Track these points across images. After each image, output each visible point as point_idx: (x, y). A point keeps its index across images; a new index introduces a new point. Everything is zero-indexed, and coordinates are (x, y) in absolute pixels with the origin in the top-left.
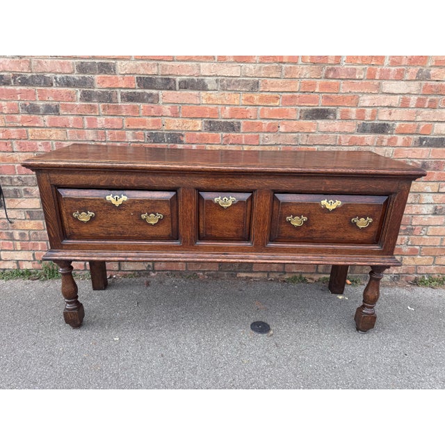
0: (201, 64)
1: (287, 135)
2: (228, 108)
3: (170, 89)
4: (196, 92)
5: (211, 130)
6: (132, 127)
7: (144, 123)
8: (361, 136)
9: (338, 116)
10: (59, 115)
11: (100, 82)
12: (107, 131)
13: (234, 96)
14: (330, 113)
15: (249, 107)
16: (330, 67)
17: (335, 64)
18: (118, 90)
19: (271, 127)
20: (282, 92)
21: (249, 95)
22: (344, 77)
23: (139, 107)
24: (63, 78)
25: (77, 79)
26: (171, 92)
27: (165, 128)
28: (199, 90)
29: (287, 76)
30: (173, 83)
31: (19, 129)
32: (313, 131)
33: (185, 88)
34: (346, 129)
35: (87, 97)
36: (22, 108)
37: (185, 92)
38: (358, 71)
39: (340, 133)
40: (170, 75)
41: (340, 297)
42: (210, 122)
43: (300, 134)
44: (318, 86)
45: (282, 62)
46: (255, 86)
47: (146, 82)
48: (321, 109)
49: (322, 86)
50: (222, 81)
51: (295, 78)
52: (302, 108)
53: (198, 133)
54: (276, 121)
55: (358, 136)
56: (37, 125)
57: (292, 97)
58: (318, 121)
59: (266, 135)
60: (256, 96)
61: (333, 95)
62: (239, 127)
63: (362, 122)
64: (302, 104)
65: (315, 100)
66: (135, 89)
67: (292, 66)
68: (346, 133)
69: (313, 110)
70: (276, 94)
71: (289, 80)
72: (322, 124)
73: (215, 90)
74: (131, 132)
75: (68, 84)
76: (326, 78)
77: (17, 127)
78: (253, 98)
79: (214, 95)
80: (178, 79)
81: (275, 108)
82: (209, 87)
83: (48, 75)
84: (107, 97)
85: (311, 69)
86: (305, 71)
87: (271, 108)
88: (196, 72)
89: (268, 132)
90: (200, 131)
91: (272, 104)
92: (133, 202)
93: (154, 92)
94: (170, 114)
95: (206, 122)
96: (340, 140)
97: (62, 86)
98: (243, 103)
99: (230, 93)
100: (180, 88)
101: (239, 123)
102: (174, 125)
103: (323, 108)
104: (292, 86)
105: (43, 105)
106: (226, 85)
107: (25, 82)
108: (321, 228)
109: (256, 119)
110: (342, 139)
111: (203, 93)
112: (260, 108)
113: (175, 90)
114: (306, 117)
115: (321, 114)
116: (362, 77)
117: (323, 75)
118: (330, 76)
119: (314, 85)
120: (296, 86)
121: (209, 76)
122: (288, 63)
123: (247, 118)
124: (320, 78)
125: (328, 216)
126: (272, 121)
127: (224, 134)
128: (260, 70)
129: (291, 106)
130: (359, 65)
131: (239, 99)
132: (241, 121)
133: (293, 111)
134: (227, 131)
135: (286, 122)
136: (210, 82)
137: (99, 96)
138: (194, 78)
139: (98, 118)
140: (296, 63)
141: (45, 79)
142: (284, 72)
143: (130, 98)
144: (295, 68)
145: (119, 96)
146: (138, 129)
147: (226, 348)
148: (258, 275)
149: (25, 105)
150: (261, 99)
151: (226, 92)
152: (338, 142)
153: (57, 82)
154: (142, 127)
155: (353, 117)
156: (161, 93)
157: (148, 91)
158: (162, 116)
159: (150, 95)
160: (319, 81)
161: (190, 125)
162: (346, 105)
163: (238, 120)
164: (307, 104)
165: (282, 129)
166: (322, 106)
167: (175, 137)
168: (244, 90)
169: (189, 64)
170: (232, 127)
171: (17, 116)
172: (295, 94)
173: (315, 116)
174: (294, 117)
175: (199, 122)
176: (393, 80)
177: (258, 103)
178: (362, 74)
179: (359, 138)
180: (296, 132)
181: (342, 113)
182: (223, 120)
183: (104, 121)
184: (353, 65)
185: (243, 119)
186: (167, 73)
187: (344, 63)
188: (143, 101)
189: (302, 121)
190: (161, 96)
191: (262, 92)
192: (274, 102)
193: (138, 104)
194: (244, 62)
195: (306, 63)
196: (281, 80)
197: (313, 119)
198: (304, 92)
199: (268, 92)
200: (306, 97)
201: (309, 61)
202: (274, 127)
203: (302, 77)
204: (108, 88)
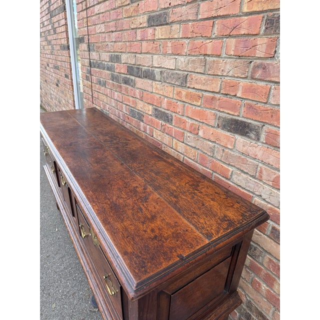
0: (154, 56)
1: (205, 141)
2: (166, 99)
3: (139, 77)
4: (150, 81)
5: (157, 116)
6: (125, 103)
7: (129, 100)
9: (263, 137)
10: (106, 87)
11: (116, 68)
12: (118, 103)
13: (170, 88)
14: (251, 130)
15: (179, 102)
16: (259, 61)
17: (267, 58)
18: (121, 75)
19: (193, 128)
20: (206, 91)
23: (128, 89)
24: (107, 65)
25: (110, 65)
26: (140, 79)
27: (137, 107)
28: (152, 80)
29: (209, 73)
30: (140, 71)
31: (97, 93)
32: (230, 147)
33: (146, 77)
35: (113, 78)
37: (146, 80)
39: (262, 162)
40: (140, 65)
42: (156, 109)
43: (216, 146)
44: (241, 88)
45: (207, 55)
46: (184, 81)
47: (131, 70)
48: (242, 122)
50: (164, 73)
51: (218, 75)
52: (221, 114)
53: (150, 117)
56: (101, 92)
57: (213, 98)
60: (184, 92)
61: (259, 105)
62: (172, 120)
64: (221, 110)
65: (234, 107)
66: (126, 74)
67: (215, 59)
69: (232, 120)
70: (199, 93)
71: (211, 77)
72: (240, 141)
73: (160, 81)
74: (125, 106)
76: (252, 78)
77: (97, 91)
78: (182, 93)
79: (159, 85)
81: (197, 108)
82: (157, 78)
84: (118, 79)
85: (236, 64)
86: (228, 67)
87: (194, 107)
89: (190, 132)
91: (194, 103)
93: (134, 78)
94: (139, 97)
96: (261, 172)
98: (175, 97)
99: (168, 85)
100: (144, 76)
101: (172, 116)
102: (140, 106)
103: (245, 120)
104: (214, 85)
105: (102, 81)
109: (183, 116)
110: (264, 172)
111: (154, 83)
112: (187, 105)
114: (224, 127)
115: (241, 128)
117: (249, 74)
118: (257, 76)
119: (234, 86)
120: (216, 86)
121: (158, 68)
122: (212, 56)
123: (177, 113)
124: (246, 78)
126: (194, 122)
127: (163, 123)
128: (188, 63)
129: (211, 108)
131: (173, 92)
132: (174, 114)
133: (212, 116)
135: (205, 127)
136: (157, 73)
138: (150, 69)
140: (219, 56)
142: (207, 66)
143: (125, 81)
144: (218, 62)
145: (122, 79)
149: (99, 79)
150: (187, 95)
152: (257, 174)
153: (105, 67)
156: (136, 79)
159: (132, 80)
160: (243, 83)
161: (147, 108)
164: (226, 111)
166: (243, 117)
168: (177, 83)
169: (148, 56)
170: (167, 118)
171: (97, 85)
172: (216, 95)
173: (234, 128)
174: (212, 123)
180: (212, 142)
181: (269, 133)
182: (163, 110)
183: (117, 95)
185: (174, 112)
186: (138, 63)
188: (129, 84)
189: (220, 131)
190: (136, 82)
191: (189, 87)
192: (196, 101)
193: (128, 86)
194: (178, 55)
195: (230, 57)
196: (204, 77)
197: (231, 132)
198: (227, 95)
199: (194, 88)
200: (226, 101)
201: (232, 53)
202: (195, 129)
203: (225, 74)
204: (118, 73)
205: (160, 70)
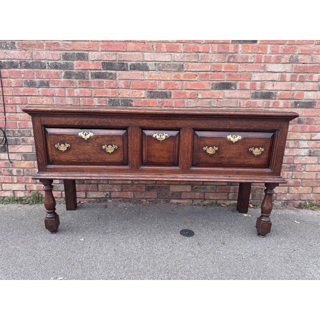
0: (145, 54)
1: (203, 100)
2: (163, 82)
3: (124, 70)
4: (142, 72)
5: (152, 97)
6: (98, 96)
7: (106, 93)
8: (255, 101)
9: (238, 87)
10: (49, 87)
11: (77, 66)
12: (81, 98)
13: (166, 74)
14: (232, 85)
15: (177, 82)
16: (231, 55)
17: (234, 53)
18: (89, 71)
19: (192, 95)
20: (200, 71)
21: (177, 73)
22: (240, 62)
23: (103, 82)
24: (53, 63)
25: (62, 63)
26: (124, 72)
27: (120, 96)
28: (144, 70)
29: (202, 61)
30: (126, 66)
31: (22, 97)
32: (221, 97)
33: (134, 69)
34: (244, 96)
35: (68, 75)
36: (25, 83)
37: (134, 72)
38: (249, 57)
39: (240, 98)
40: (124, 61)
41: (245, 215)
42: (151, 92)
43: (212, 100)
44: (223, 67)
45: (198, 52)
46: (180, 68)
47: (108, 65)
48: (226, 83)
49: (226, 67)
50: (158, 64)
51: (208, 62)
52: (213, 82)
53: (142, 99)
54: (195, 91)
55: (252, 101)
56: (34, 94)
57: (206, 75)
58: (224, 91)
59: (189, 100)
60: (182, 75)
61: (234, 73)
62: (170, 95)
63: (254, 91)
64: (213, 80)
65: (221, 77)
66: (100, 70)
67: (205, 54)
68: (244, 99)
69: (221, 83)
70: (195, 73)
71: (204, 64)
72: (227, 92)
73: (154, 70)
74: (97, 99)
75: (56, 67)
76: (228, 62)
77: (21, 96)
78: (180, 76)
79: (153, 74)
80: (129, 63)
81: (194, 82)
82: (150, 68)
83: (43, 61)
84: (81, 76)
85: (218, 56)
86: (214, 58)
87: (192, 82)
88: (141, 59)
89: (190, 98)
90: (144, 98)
91: (192, 79)
92: (97, 137)
93: (113, 72)
94: (123, 87)
95: (148, 92)
96: (240, 103)
97: (52, 68)
98: (173, 79)
99: (164, 72)
100: (131, 69)
101: (170, 92)
102: (126, 94)
103: (228, 82)
104: (206, 67)
105: (39, 81)
106: (162, 67)
107: (27, 66)
108: (228, 155)
109: (182, 90)
110: (241, 103)
111: (146, 73)
112: (185, 82)
113: (128, 71)
114: (216, 88)
115: (226, 86)
116: (252, 61)
117: (227, 60)
118: (231, 60)
119: (220, 67)
120: (208, 67)
121: (151, 61)
122: (203, 52)
123: (176, 89)
124: (225, 62)
125: (232, 146)
126: (193, 91)
127: (160, 100)
128: (184, 57)
129: (205, 80)
130: (250, 53)
131: (170, 76)
132: (172, 91)
133: (207, 84)
134: (162, 98)
135: (202, 92)
136: (151, 65)
137: (77, 75)
138: (140, 62)
139: (75, 90)
140: (208, 53)
141: (41, 63)
142: (200, 58)
143: (97, 76)
144: (207, 56)
145: (90, 75)
146: (102, 97)
147: (162, 246)
148: (186, 201)
149: (27, 81)
150: (185, 76)
151: (162, 72)
152: (238, 105)
153: (49, 65)
154: (105, 96)
155: (248, 87)
156: (118, 72)
157: (109, 71)
158: (118, 88)
159: (111, 74)
160: (223, 64)
161: (137, 94)
162: (243, 80)
163: (170, 91)
164: (216, 80)
165: (200, 96)
166: (226, 80)
167: (127, 102)
168: (173, 70)
169: (137, 53)
170: (166, 95)
171: (21, 88)
172: (208, 73)
173: (222, 87)
174: (208, 88)
175: (143, 92)
176: (274, 63)
177: (183, 79)
178: (252, 59)
179: (253, 102)
180: (209, 99)
181: (240, 85)
182: (159, 91)
183: (79, 92)
184: (246, 53)
185: (173, 89)
186: (122, 59)
187: (240, 52)
188: (106, 78)
189: (213, 91)
190: (118, 75)
191: (185, 71)
192: (194, 78)
193: (103, 80)
194: (173, 52)
195: (215, 53)
196: (198, 64)
197: (221, 89)
198: (214, 71)
199: (190, 71)
200: (216, 75)
201: (216, 51)
202: (194, 95)
203: (212, 61)
204: (83, 69)
205: (154, 63)
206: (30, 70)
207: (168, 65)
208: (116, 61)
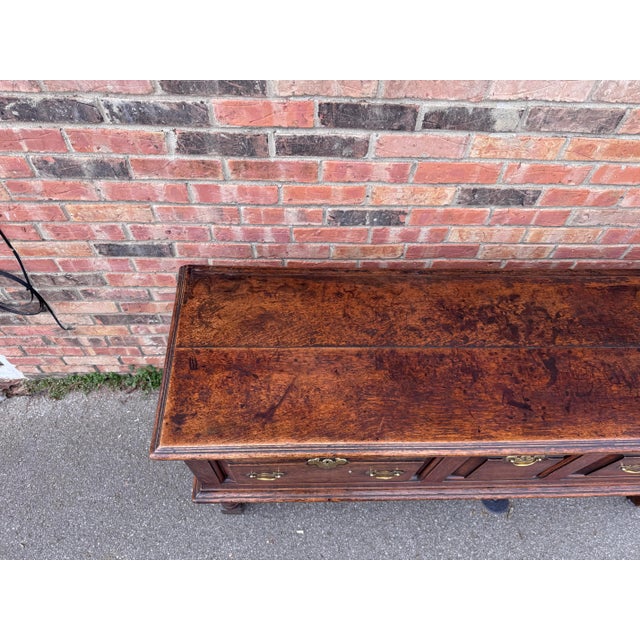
3: (401, 128)
4: (461, 135)
5: (473, 203)
6: (299, 202)
10: (130, 179)
11: (224, 115)
13: (550, 142)
18: (269, 132)
19: (605, 199)
23: (318, 166)
24: (128, 106)
25: (166, 108)
26: (400, 135)
27: (370, 201)
28: (472, 130)
30: (411, 116)
31: (44, 205)
33: (438, 127)
36: (39, 169)
37: (434, 134)
40: (406, 97)
46: (610, 124)
50: (534, 112)
53: (440, 209)
54: (620, 189)
56: (83, 198)
59: (587, 211)
60: (603, 144)
62: (535, 199)
73: (510, 131)
75: (143, 118)
77: (40, 201)
80: (425, 108)
82: (500, 124)
84: (242, 146)
88: (476, 91)
89: (593, 206)
90: (446, 205)
91: (630, 159)
94: (387, 178)
95: (465, 190)
98: (565, 158)
99: (543, 136)
100: (425, 126)
101: (538, 191)
105: (89, 163)
107: (29, 114)
111: (477, 137)
126: (612, 188)
127: (497, 209)
131: (559, 150)
132: (545, 187)
134: (507, 204)
136: (504, 115)
137: (223, 142)
138: (469, 105)
139: (222, 186)
141: (81, 107)
145: (272, 145)
146: (310, 205)
149: (46, 162)
151: (534, 135)
153: (112, 114)
154: (320, 201)
156: (375, 137)
157: (344, 133)
158: (369, 181)
161: (428, 195)
163: (539, 187)
165: (626, 202)
167: (390, 217)
168: (580, 130)
170: (518, 199)
171: (33, 183)
175: (450, 191)
177: (598, 157)
182: (504, 187)
186: (401, 94)
188: (330, 153)
190: (373, 144)
191: (622, 134)
193: (317, 159)
202: (612, 199)
205: (520, 106)
206: (46, 126)
207: (569, 113)
208: (374, 98)
